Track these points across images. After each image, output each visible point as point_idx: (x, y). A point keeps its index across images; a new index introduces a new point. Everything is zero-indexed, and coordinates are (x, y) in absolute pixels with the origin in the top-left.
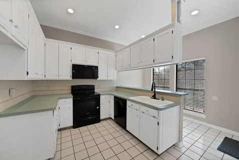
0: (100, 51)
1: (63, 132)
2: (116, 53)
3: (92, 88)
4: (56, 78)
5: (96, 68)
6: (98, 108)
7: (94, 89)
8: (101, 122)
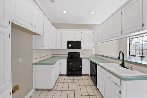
0: (83, 32)
1: (62, 77)
2: (94, 31)
3: (78, 54)
4: (60, 48)
5: (80, 42)
6: (80, 67)
7: (80, 55)
8: (83, 76)
